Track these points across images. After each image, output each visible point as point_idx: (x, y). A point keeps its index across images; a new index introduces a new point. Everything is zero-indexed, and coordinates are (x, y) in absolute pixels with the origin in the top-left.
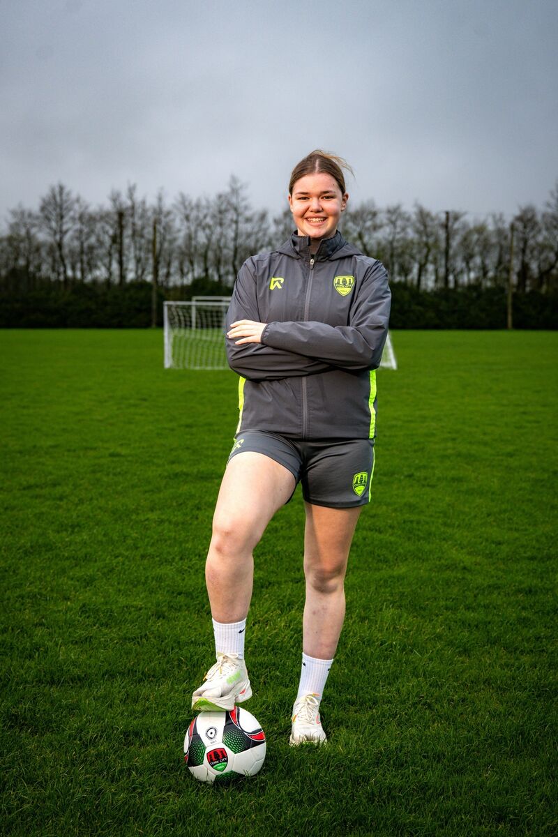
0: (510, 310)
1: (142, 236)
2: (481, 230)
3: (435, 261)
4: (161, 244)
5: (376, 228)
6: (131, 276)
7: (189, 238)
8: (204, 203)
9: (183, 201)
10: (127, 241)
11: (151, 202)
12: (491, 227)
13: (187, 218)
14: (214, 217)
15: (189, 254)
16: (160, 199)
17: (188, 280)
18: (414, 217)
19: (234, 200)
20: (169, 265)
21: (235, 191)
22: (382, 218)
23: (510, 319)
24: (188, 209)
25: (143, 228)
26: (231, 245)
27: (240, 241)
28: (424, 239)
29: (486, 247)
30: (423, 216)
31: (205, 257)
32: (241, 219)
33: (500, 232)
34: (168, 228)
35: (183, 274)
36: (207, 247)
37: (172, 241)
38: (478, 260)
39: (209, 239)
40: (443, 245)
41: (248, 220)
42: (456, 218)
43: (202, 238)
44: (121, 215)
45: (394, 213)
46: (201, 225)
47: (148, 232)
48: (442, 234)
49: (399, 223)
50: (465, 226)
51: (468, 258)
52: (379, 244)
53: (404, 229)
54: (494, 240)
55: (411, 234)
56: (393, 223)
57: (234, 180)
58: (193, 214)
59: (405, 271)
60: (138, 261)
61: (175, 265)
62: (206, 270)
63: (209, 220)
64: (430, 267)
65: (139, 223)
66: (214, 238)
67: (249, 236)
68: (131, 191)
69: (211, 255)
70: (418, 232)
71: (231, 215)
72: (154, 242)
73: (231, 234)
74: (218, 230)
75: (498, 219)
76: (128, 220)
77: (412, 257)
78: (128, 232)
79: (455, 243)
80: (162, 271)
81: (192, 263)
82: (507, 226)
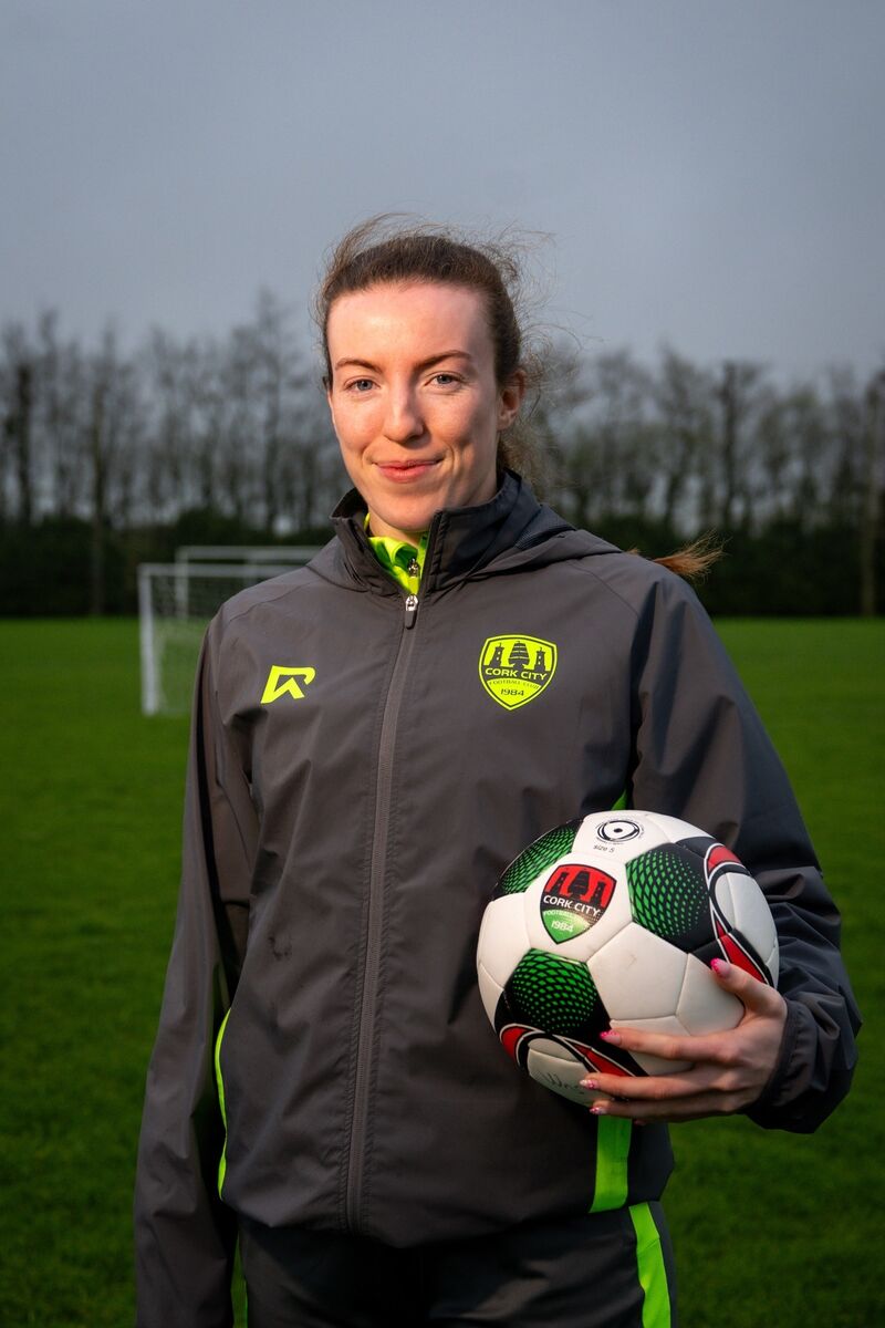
0: (868, 577)
1: (69, 419)
2: (803, 402)
3: (703, 470)
4: (113, 432)
5: (576, 398)
6: (46, 504)
7: (173, 423)
8: (202, 348)
9: (159, 345)
10: (37, 430)
11: (91, 346)
12: (825, 395)
13: (167, 380)
14: (224, 378)
15: (170, 459)
16: (109, 339)
17: (169, 513)
18: (657, 374)
19: (267, 341)
20: (127, 480)
21: (269, 322)
22: (588, 378)
23: (868, 595)
24: (169, 361)
25: (73, 400)
26: (261, 437)
27: (282, 429)
28: (680, 421)
29: (814, 438)
30: (678, 372)
31: (205, 465)
32: (283, 381)
33: (844, 407)
34: (126, 402)
35: (156, 499)
36: (209, 444)
37: (135, 430)
38: (795, 469)
39: (214, 423)
40: (718, 434)
41: (299, 384)
42: (750, 374)
43: (198, 423)
44: (24, 375)
45: (616, 368)
46: (198, 396)
47: (84, 411)
48: (717, 411)
49: (627, 389)
50: (768, 393)
51: (776, 463)
52: (580, 433)
53: (635, 401)
54: (831, 423)
55: (651, 413)
56: (611, 388)
57: (266, 299)
58: (180, 373)
59: (638, 491)
60: (62, 473)
61: (140, 481)
62: (207, 491)
63: (214, 385)
64: (693, 485)
65: (63, 391)
66: (226, 422)
67: (299, 417)
68: (48, 323)
69: (218, 459)
70: (667, 407)
71: (261, 375)
72: (94, 433)
73: (260, 413)
74: (233, 407)
75: (841, 378)
76: (39, 388)
77: (654, 460)
78: (40, 410)
79: (748, 429)
80: (113, 495)
81: (176, 475)
82: (858, 392)
